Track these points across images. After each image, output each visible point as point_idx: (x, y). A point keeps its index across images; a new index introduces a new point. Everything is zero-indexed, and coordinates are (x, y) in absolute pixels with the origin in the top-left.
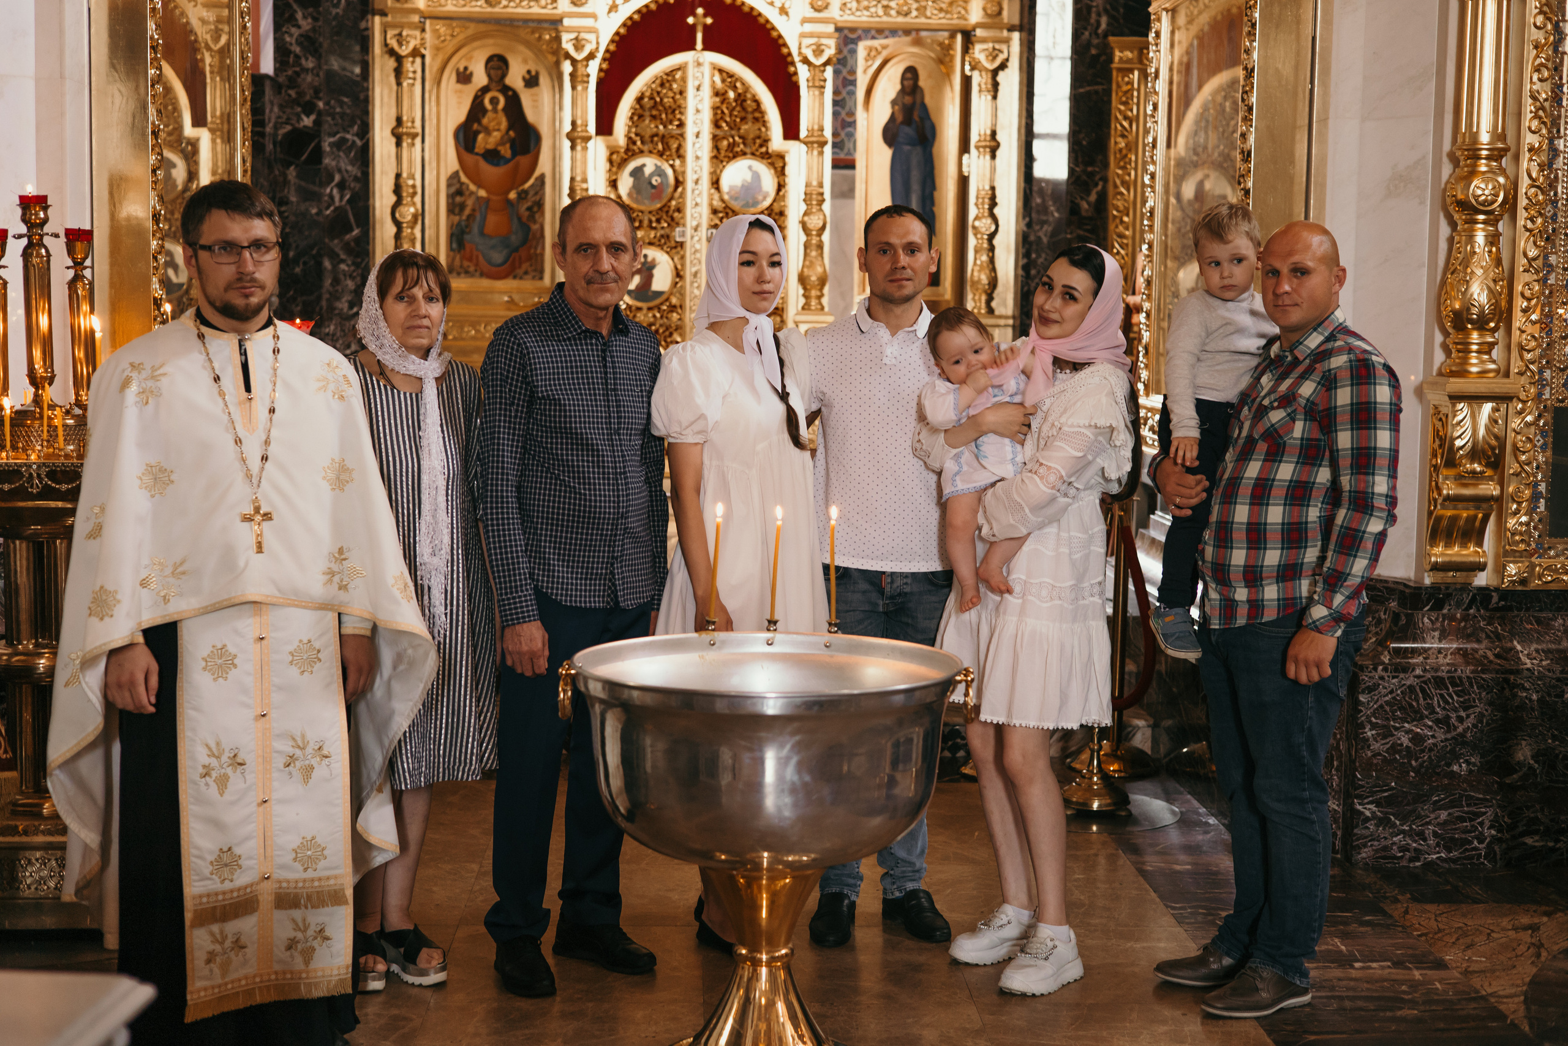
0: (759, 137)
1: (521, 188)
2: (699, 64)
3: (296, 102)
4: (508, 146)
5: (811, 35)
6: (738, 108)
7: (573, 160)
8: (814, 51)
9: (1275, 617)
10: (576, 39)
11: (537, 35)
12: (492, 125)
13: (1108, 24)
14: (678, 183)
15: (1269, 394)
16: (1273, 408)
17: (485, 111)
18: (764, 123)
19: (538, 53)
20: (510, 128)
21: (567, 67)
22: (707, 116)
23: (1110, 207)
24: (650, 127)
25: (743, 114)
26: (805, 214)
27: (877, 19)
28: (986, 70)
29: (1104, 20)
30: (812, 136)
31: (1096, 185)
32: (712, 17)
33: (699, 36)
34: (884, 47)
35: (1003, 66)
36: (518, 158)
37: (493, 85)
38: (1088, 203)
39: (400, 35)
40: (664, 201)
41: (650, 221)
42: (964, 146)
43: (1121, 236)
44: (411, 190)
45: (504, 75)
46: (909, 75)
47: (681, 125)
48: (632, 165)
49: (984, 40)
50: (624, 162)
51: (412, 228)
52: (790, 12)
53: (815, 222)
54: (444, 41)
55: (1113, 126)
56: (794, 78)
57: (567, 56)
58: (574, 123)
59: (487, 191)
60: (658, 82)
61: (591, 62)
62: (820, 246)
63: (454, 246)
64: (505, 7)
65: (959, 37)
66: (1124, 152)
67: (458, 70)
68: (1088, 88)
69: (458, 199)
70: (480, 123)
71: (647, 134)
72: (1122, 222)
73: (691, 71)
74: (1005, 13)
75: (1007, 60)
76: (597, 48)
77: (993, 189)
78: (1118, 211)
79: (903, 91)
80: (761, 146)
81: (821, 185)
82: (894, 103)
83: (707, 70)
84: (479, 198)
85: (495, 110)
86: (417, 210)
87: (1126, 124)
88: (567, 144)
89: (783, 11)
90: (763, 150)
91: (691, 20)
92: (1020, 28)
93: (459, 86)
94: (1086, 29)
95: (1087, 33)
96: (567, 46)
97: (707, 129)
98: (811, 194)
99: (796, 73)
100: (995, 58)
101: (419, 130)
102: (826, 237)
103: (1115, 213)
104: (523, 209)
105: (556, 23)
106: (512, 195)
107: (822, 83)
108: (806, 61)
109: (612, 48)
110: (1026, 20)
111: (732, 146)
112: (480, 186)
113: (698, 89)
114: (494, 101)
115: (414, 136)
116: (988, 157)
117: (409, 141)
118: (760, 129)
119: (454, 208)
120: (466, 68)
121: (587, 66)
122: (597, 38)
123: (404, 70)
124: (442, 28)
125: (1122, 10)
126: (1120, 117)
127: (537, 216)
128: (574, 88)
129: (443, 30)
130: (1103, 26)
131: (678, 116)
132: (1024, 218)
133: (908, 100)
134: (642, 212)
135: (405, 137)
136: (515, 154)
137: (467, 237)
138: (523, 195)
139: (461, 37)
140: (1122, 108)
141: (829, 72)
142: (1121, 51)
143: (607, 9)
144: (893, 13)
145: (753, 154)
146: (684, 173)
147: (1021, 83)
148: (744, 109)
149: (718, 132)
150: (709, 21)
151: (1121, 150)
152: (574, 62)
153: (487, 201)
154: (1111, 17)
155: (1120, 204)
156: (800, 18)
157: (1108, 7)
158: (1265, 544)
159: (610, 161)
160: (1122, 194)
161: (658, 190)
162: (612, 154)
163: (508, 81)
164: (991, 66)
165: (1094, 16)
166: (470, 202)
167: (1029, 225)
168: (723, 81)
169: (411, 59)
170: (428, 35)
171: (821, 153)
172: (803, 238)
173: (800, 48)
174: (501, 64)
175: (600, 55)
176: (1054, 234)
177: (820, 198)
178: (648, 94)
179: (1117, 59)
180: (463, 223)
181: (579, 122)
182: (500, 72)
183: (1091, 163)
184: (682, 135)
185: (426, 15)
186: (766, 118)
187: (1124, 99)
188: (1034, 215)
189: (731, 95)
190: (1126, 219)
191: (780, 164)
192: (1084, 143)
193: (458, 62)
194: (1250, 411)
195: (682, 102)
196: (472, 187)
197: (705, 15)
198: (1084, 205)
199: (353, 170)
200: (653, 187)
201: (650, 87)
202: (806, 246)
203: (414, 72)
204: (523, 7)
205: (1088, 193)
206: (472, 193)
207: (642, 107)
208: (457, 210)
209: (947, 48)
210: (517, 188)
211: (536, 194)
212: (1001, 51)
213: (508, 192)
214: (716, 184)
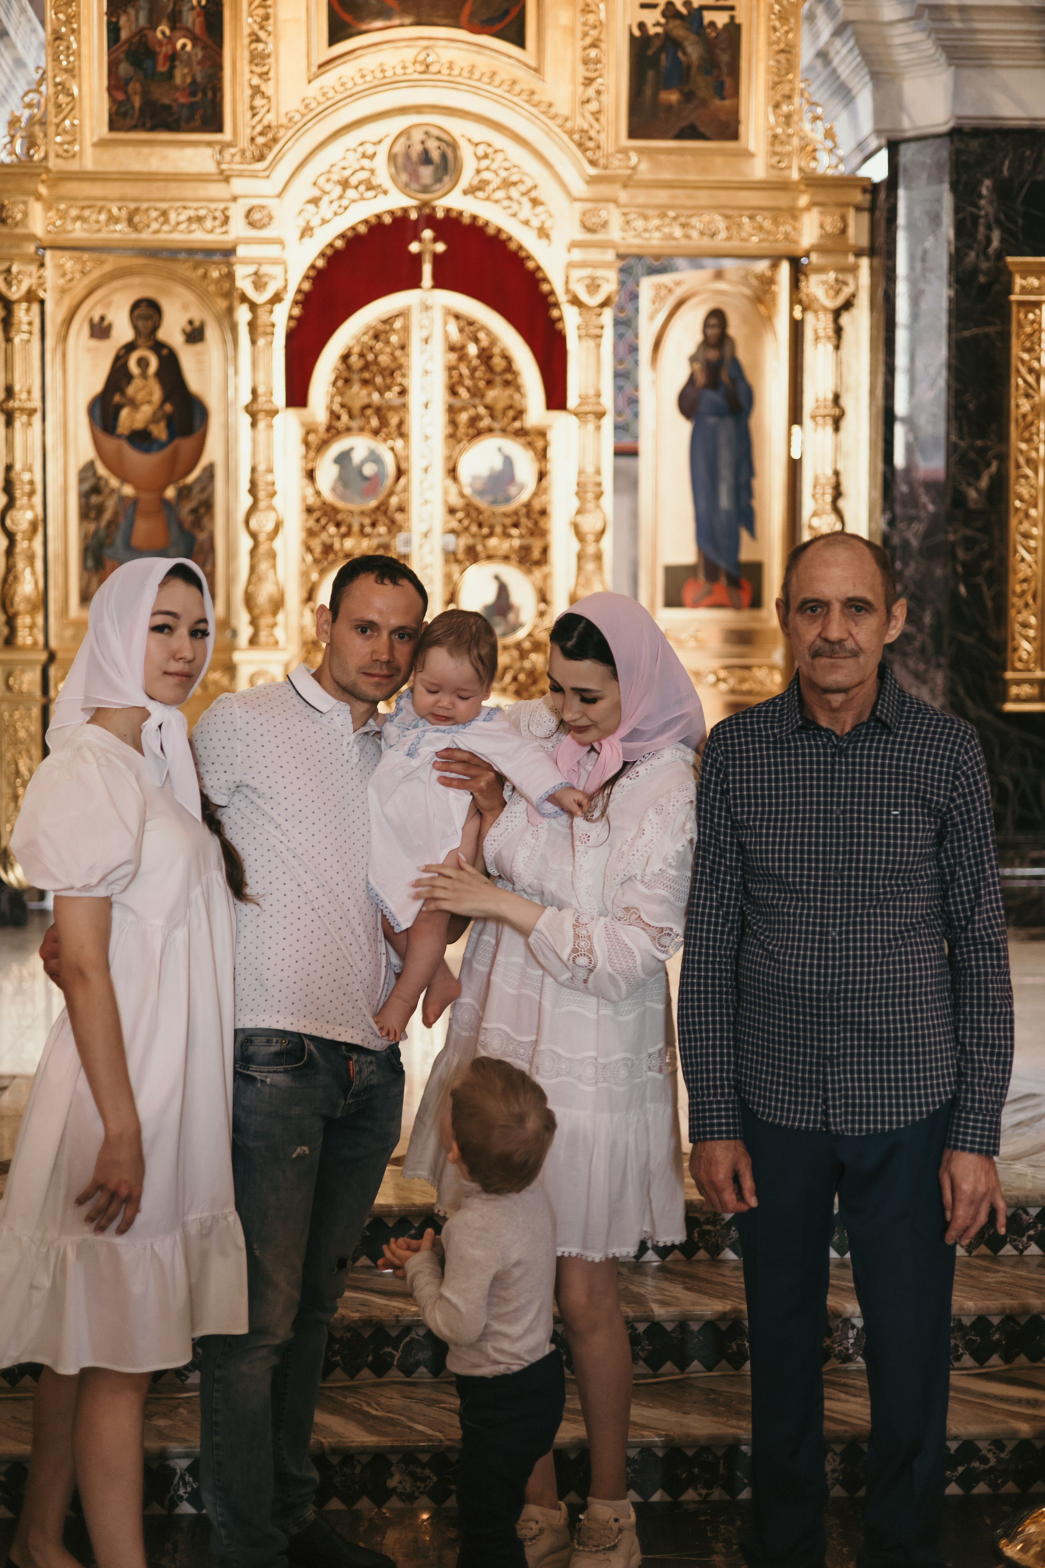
0: (510, 407)
1: (181, 483)
2: (427, 308)
4: (163, 425)
5: (583, 265)
6: (483, 368)
7: (254, 441)
8: (588, 286)
10: (256, 273)
11: (201, 271)
12: (140, 396)
13: (1002, 241)
14: (400, 473)
17: (129, 377)
18: (518, 388)
19: (204, 297)
20: (165, 400)
21: (243, 314)
22: (439, 381)
23: (1012, 496)
24: (359, 395)
25: (488, 376)
26: (579, 512)
27: (673, 243)
28: (825, 309)
29: (996, 236)
30: (587, 404)
31: (989, 465)
32: (446, 242)
33: (427, 269)
34: (678, 284)
35: (848, 305)
36: (177, 442)
37: (141, 341)
38: (978, 490)
39: (8, 271)
40: (381, 496)
41: (362, 527)
42: (795, 416)
43: (1027, 536)
44: (27, 488)
45: (156, 327)
46: (713, 321)
47: (403, 392)
48: (337, 447)
49: (821, 270)
50: (324, 445)
51: (30, 540)
52: (553, 234)
53: (590, 523)
54: (71, 280)
55: (1013, 382)
56: (559, 326)
57: (244, 298)
58: (254, 392)
59: (136, 487)
60: (371, 333)
61: (277, 307)
62: (598, 557)
63: (90, 563)
64: (157, 232)
65: (785, 268)
66: (1030, 418)
67: (91, 320)
68: (975, 331)
69: (95, 499)
70: (123, 393)
71: (357, 405)
72: (1027, 516)
73: (416, 318)
74: (851, 231)
75: (853, 296)
76: (285, 287)
77: (837, 474)
78: (1022, 500)
79: (706, 343)
80: (515, 419)
81: (598, 472)
82: (693, 359)
83: (438, 315)
84: (123, 499)
85: (144, 375)
86: (36, 516)
87: (1031, 379)
88: (247, 419)
89: (543, 233)
90: (517, 425)
91: (414, 247)
92: (871, 252)
93: (94, 343)
94: (970, 248)
95: (973, 254)
96: (244, 284)
97: (439, 397)
98: (585, 485)
99: (560, 319)
100: (838, 292)
101: (36, 403)
102: (607, 544)
103: (1018, 503)
104: (185, 510)
105: (228, 252)
106: (170, 493)
107: (597, 331)
108: (575, 301)
109: (307, 286)
110: (881, 240)
111: (474, 420)
112: (124, 479)
113: (426, 341)
114: (143, 363)
115: (31, 412)
116: (829, 429)
117: (25, 418)
118: (511, 397)
119: (88, 512)
120: (102, 318)
121: (271, 312)
122: (286, 272)
123: (16, 320)
124: (68, 262)
125: (1020, 221)
126: (1023, 370)
127: (205, 520)
128: (253, 342)
129: (69, 265)
130: (995, 243)
131: (399, 379)
132: (884, 510)
133: (713, 354)
134: (351, 512)
135: (17, 415)
136: (173, 433)
137: (108, 552)
138: (184, 493)
139: (96, 274)
140: (1026, 356)
141: (607, 316)
142: (1024, 278)
143: (298, 233)
144: (695, 234)
145: (504, 431)
146: (407, 458)
147: (872, 327)
148: (490, 369)
149: (457, 403)
150: (440, 247)
151: (1024, 416)
152: (253, 307)
153: (135, 501)
154: (1005, 230)
155: (1024, 491)
156: (566, 241)
157: (1002, 216)
159: (307, 444)
160: (1026, 477)
161: (371, 484)
162: (308, 433)
163: (162, 335)
164: (832, 304)
165: (982, 229)
166: (111, 504)
167: (891, 523)
168: (461, 330)
169: (24, 305)
170: (49, 272)
171: (598, 428)
172: (575, 546)
173: (567, 283)
174: (150, 311)
175: (290, 296)
176: (928, 534)
177: (597, 489)
178: (356, 350)
179: (1017, 288)
180: (102, 533)
181: (261, 390)
182: (150, 323)
183: (982, 434)
184: (404, 406)
185: (46, 244)
186: (519, 381)
187: (1028, 344)
188: (898, 509)
189: (472, 350)
190: (1033, 512)
191: (540, 444)
192: (971, 406)
193: (91, 309)
195: (402, 360)
196: (114, 482)
197: (435, 240)
198: (973, 494)
200: (366, 479)
201: (358, 340)
202: (580, 557)
203: (30, 324)
204: (181, 232)
205: (978, 476)
206: (113, 491)
207: (349, 368)
208: (93, 514)
209: (768, 282)
210: (176, 481)
211: (203, 490)
212: (845, 283)
213: (164, 488)
214: (452, 472)
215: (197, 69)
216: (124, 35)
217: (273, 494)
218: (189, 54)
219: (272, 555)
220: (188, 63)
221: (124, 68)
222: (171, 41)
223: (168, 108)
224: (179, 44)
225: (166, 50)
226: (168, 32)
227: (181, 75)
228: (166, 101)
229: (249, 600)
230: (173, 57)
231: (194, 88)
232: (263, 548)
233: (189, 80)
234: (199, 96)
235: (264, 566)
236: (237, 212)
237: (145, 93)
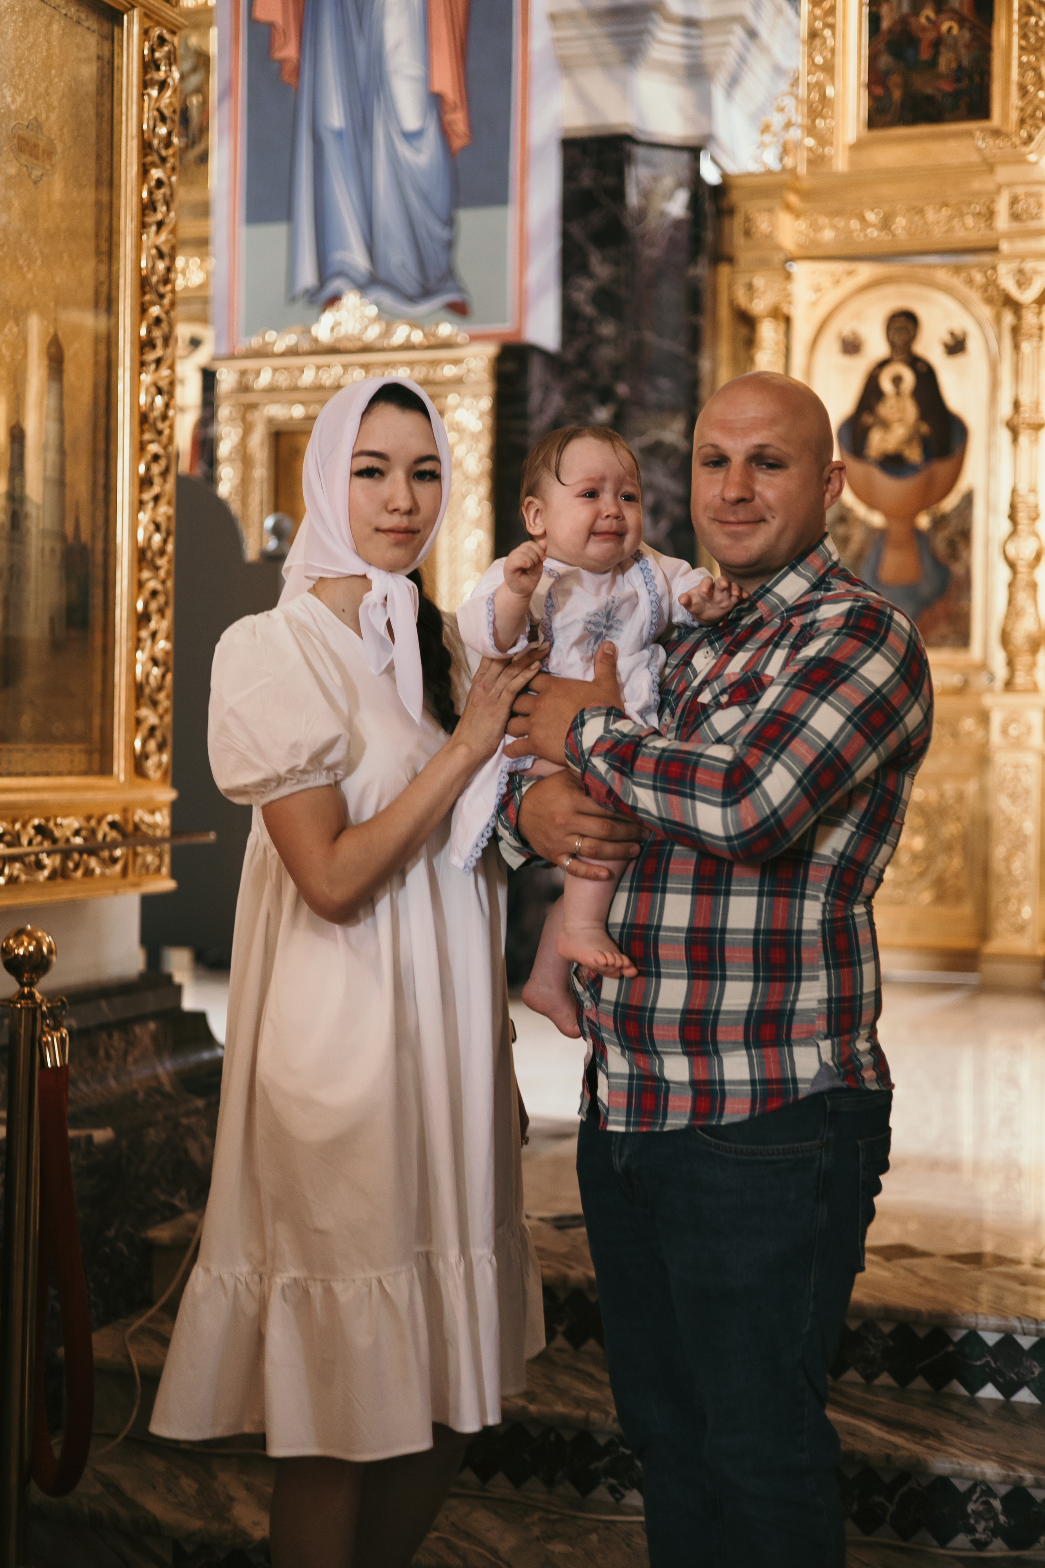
1: (936, 510)
3: (582, 388)
4: (918, 446)
7: (1016, 462)
9: (745, 1115)
10: (1020, 270)
12: (893, 416)
15: (705, 683)
16: (720, 706)
17: (882, 397)
19: (966, 304)
20: (920, 420)
21: (1008, 318)
36: (933, 465)
37: (897, 356)
45: (913, 341)
58: (1016, 403)
59: (887, 515)
67: (842, 336)
69: (840, 529)
70: (875, 413)
85: (898, 393)
88: (1007, 435)
93: (844, 359)
96: (1007, 281)
104: (940, 543)
105: (992, 249)
106: (924, 521)
114: (897, 380)
120: (854, 334)
121: (1039, 313)
127: (962, 552)
128: (1016, 347)
129: (820, 279)
136: (929, 456)
138: (939, 522)
139: (848, 286)
152: (1019, 309)
153: (884, 534)
158: (723, 968)
163: (919, 348)
166: (858, 534)
169: (769, 322)
170: (797, 286)
174: (907, 324)
181: (1025, 401)
182: (907, 337)
185: (793, 254)
193: (843, 325)
194: (673, 714)
196: (862, 511)
199: (671, 486)
206: (861, 520)
210: (930, 508)
211: (959, 518)
213: (917, 515)
215: (963, 51)
216: (885, 24)
217: (1034, 518)
218: (955, 39)
219: (1033, 586)
220: (954, 48)
221: (885, 60)
222: (935, 25)
223: (930, 99)
224: (945, 27)
225: (930, 35)
226: (932, 15)
227: (945, 62)
228: (929, 91)
229: (1005, 639)
230: (938, 43)
231: (959, 73)
232: (1023, 577)
233: (954, 65)
234: (965, 82)
235: (1022, 598)
236: (1002, 206)
237: (906, 85)
